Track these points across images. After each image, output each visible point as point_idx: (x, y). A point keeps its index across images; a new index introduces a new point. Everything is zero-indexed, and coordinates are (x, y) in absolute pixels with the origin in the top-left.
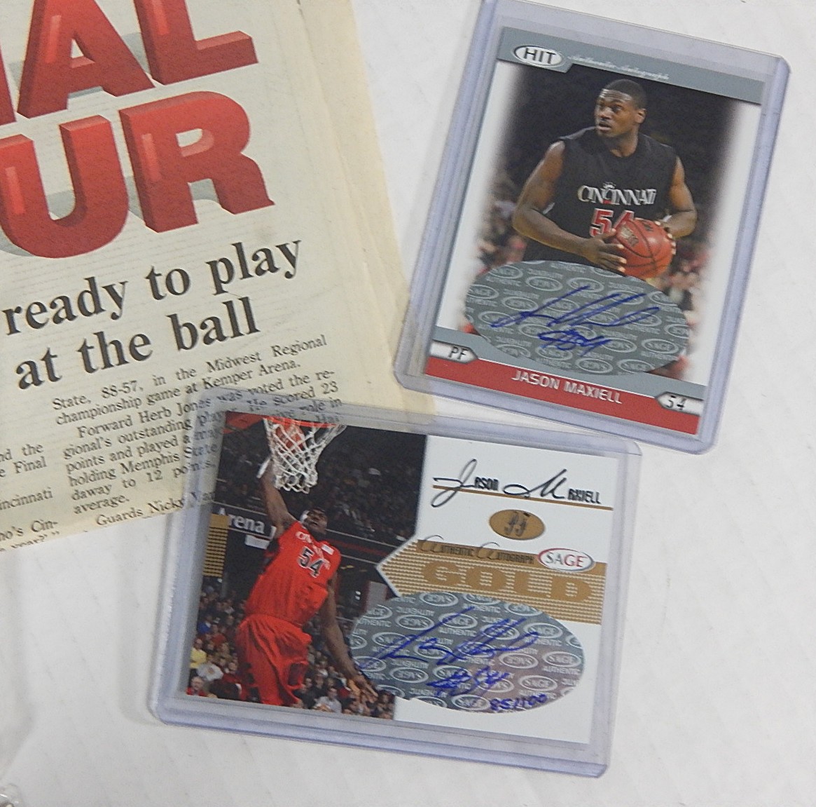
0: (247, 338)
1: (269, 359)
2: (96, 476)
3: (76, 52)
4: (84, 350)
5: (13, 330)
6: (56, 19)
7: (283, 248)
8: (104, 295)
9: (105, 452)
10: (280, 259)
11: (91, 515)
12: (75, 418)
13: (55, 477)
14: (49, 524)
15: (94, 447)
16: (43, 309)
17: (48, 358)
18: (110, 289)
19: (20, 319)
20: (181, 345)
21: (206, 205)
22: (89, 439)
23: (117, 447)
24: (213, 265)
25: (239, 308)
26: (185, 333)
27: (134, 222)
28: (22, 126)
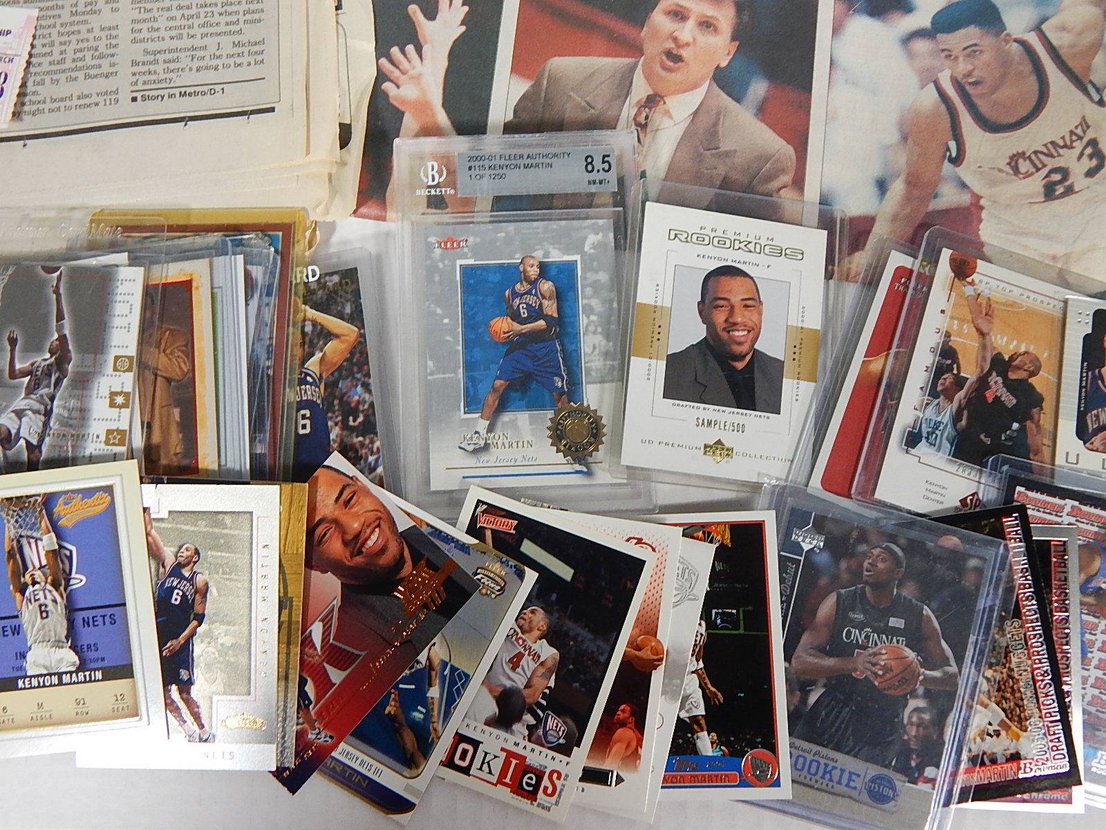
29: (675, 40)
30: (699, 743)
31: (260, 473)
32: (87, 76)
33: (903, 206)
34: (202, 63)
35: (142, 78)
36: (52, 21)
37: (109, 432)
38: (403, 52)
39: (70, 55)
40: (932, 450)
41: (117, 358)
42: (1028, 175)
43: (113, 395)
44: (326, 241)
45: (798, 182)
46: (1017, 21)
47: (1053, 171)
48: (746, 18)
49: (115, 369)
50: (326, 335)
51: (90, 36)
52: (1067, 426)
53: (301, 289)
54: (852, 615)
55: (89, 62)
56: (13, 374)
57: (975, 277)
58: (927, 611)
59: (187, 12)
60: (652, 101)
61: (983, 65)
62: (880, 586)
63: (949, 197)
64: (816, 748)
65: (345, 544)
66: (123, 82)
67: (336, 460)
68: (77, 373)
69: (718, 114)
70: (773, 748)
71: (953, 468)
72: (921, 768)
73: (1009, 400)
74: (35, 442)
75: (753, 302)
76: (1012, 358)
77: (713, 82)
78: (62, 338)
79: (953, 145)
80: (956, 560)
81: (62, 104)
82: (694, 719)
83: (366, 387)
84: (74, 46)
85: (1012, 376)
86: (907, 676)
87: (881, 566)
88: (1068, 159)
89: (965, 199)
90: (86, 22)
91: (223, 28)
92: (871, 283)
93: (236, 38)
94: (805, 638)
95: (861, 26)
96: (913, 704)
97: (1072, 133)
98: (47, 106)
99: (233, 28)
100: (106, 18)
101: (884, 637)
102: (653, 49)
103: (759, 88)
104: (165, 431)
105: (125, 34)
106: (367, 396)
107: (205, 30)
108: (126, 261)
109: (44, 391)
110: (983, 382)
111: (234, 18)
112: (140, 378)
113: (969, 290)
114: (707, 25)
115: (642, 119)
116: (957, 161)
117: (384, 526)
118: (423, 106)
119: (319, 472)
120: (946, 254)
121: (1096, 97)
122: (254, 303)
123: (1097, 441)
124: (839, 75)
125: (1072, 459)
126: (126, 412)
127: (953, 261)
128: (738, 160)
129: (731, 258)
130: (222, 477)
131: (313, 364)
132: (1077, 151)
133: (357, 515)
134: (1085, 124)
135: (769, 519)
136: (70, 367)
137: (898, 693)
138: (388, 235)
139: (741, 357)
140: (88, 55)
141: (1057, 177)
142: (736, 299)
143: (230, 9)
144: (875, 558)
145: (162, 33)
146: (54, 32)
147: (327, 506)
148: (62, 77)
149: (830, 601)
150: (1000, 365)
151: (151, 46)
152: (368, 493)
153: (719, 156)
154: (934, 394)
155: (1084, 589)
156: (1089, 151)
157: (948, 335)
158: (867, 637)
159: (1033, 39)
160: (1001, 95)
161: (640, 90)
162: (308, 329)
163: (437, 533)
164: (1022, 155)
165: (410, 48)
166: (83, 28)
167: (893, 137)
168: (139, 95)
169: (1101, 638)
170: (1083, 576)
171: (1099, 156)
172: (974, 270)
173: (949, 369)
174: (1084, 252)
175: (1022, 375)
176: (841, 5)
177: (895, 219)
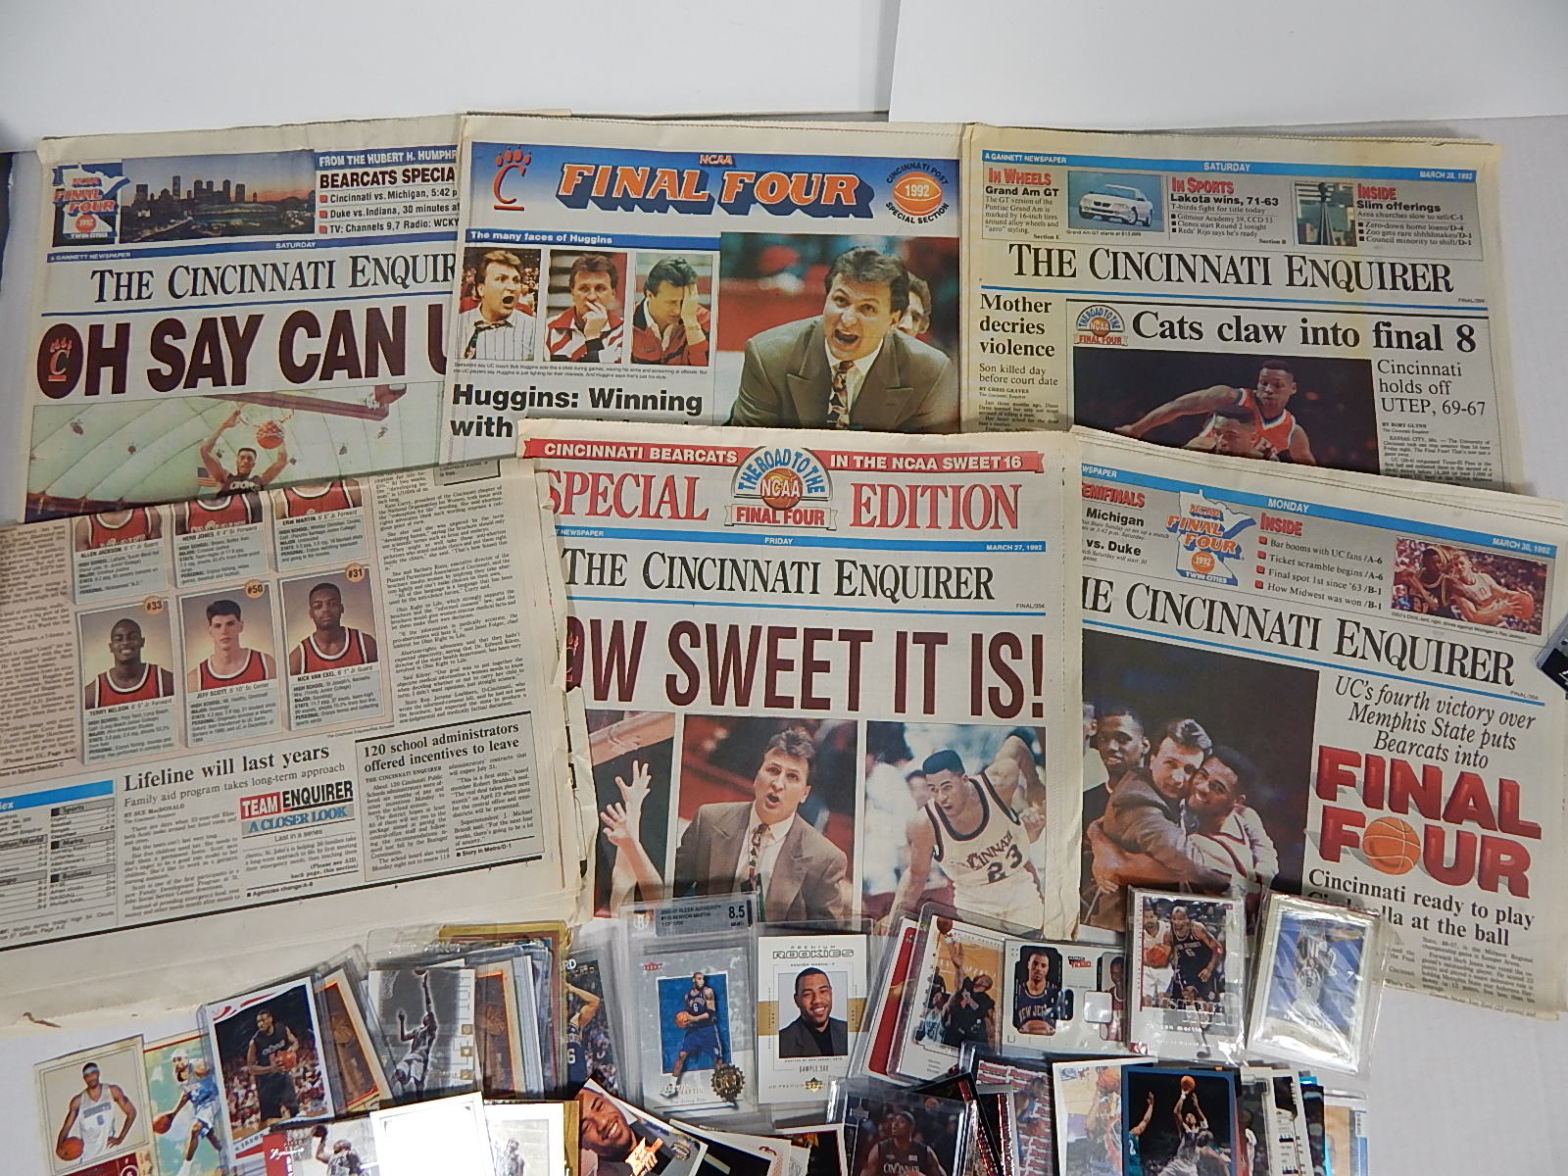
0: (1503, 945)
1: (1509, 959)
2: (1432, 975)
3: (1471, 803)
4: (1440, 923)
5: (1416, 903)
6: (1466, 786)
7: (1527, 917)
8: (1454, 904)
9: (1438, 966)
10: (1524, 920)
11: (1429, 991)
12: (1430, 948)
13: (1416, 968)
14: (1412, 987)
15: (1434, 962)
16: (1429, 900)
17: (1426, 920)
18: (1457, 903)
19: (1420, 900)
20: (1477, 937)
21: (1503, 887)
22: (1433, 959)
23: (1442, 967)
24: (1498, 911)
25: (1503, 933)
26: (1480, 933)
27: (1474, 881)
28: (1441, 823)
29: (774, 787)
31: (551, 1095)
32: (429, 840)
33: (910, 887)
34: (497, 828)
35: (462, 840)
36: (404, 805)
37: (462, 1071)
38: (614, 808)
39: (417, 827)
40: (931, 1041)
41: (463, 1026)
42: (979, 868)
43: (462, 1049)
44: (576, 936)
45: (849, 876)
46: (971, 767)
47: (993, 865)
48: (815, 770)
49: (463, 1033)
50: (583, 1003)
51: (429, 814)
52: (1008, 1018)
53: (565, 974)
54: (888, 1156)
55: (429, 831)
56: (403, 1038)
57: (952, 931)
58: (929, 1149)
59: (484, 794)
60: (762, 829)
61: (952, 796)
62: (901, 1137)
63: (936, 882)
65: (598, 1132)
66: (451, 843)
67: (591, 1084)
68: (440, 1036)
69: (801, 834)
73: (975, 1006)
74: (419, 1079)
75: (826, 988)
76: (976, 979)
77: (798, 816)
78: (430, 1015)
79: (936, 847)
81: (416, 859)
83: (607, 1036)
84: (420, 820)
85: (976, 990)
87: (901, 1124)
88: (1000, 858)
89: (945, 883)
90: (425, 804)
91: (507, 803)
92: (894, 934)
93: (515, 809)
94: (863, 1173)
95: (882, 769)
97: (1002, 841)
98: (408, 860)
99: (513, 803)
100: (437, 801)
101: (907, 1166)
102: (760, 794)
103: (824, 816)
104: (493, 1066)
105: (449, 811)
106: (606, 1040)
107: (496, 805)
108: (463, 965)
109: (422, 1048)
110: (959, 995)
111: (512, 796)
112: (477, 1038)
113: (949, 940)
114: (792, 776)
115: (756, 841)
116: (939, 858)
117: (620, 1121)
118: (628, 843)
119: (581, 1091)
120: (935, 918)
121: (1015, 819)
122: (539, 984)
123: (1025, 1027)
124: (869, 802)
125: (1011, 1040)
126: (471, 1059)
127: (938, 922)
128: (813, 863)
130: (529, 1098)
131: (574, 1021)
132: (1005, 853)
133: (604, 1116)
134: (1009, 836)
136: (437, 1033)
138: (614, 929)
139: (822, 1024)
140: (429, 826)
141: (995, 869)
142: (816, 988)
143: (509, 790)
144: (897, 1120)
145: (471, 809)
146: (407, 811)
147: (588, 1112)
148: (414, 841)
149: (876, 1148)
150: (969, 984)
151: (465, 818)
152: (610, 1103)
153: (803, 860)
154: (931, 1006)
155: (1019, 1119)
156: (1012, 852)
158: (897, 1167)
159: (979, 779)
160: (962, 816)
161: (755, 822)
162: (571, 998)
163: (650, 1124)
164: (975, 855)
165: (618, 805)
166: (424, 808)
167: (905, 842)
168: (461, 851)
169: (1031, 1148)
170: (1019, 1112)
171: (1018, 855)
172: (951, 928)
173: (939, 990)
174: (1015, 910)
175: (981, 989)
176: (870, 758)
177: (906, 894)
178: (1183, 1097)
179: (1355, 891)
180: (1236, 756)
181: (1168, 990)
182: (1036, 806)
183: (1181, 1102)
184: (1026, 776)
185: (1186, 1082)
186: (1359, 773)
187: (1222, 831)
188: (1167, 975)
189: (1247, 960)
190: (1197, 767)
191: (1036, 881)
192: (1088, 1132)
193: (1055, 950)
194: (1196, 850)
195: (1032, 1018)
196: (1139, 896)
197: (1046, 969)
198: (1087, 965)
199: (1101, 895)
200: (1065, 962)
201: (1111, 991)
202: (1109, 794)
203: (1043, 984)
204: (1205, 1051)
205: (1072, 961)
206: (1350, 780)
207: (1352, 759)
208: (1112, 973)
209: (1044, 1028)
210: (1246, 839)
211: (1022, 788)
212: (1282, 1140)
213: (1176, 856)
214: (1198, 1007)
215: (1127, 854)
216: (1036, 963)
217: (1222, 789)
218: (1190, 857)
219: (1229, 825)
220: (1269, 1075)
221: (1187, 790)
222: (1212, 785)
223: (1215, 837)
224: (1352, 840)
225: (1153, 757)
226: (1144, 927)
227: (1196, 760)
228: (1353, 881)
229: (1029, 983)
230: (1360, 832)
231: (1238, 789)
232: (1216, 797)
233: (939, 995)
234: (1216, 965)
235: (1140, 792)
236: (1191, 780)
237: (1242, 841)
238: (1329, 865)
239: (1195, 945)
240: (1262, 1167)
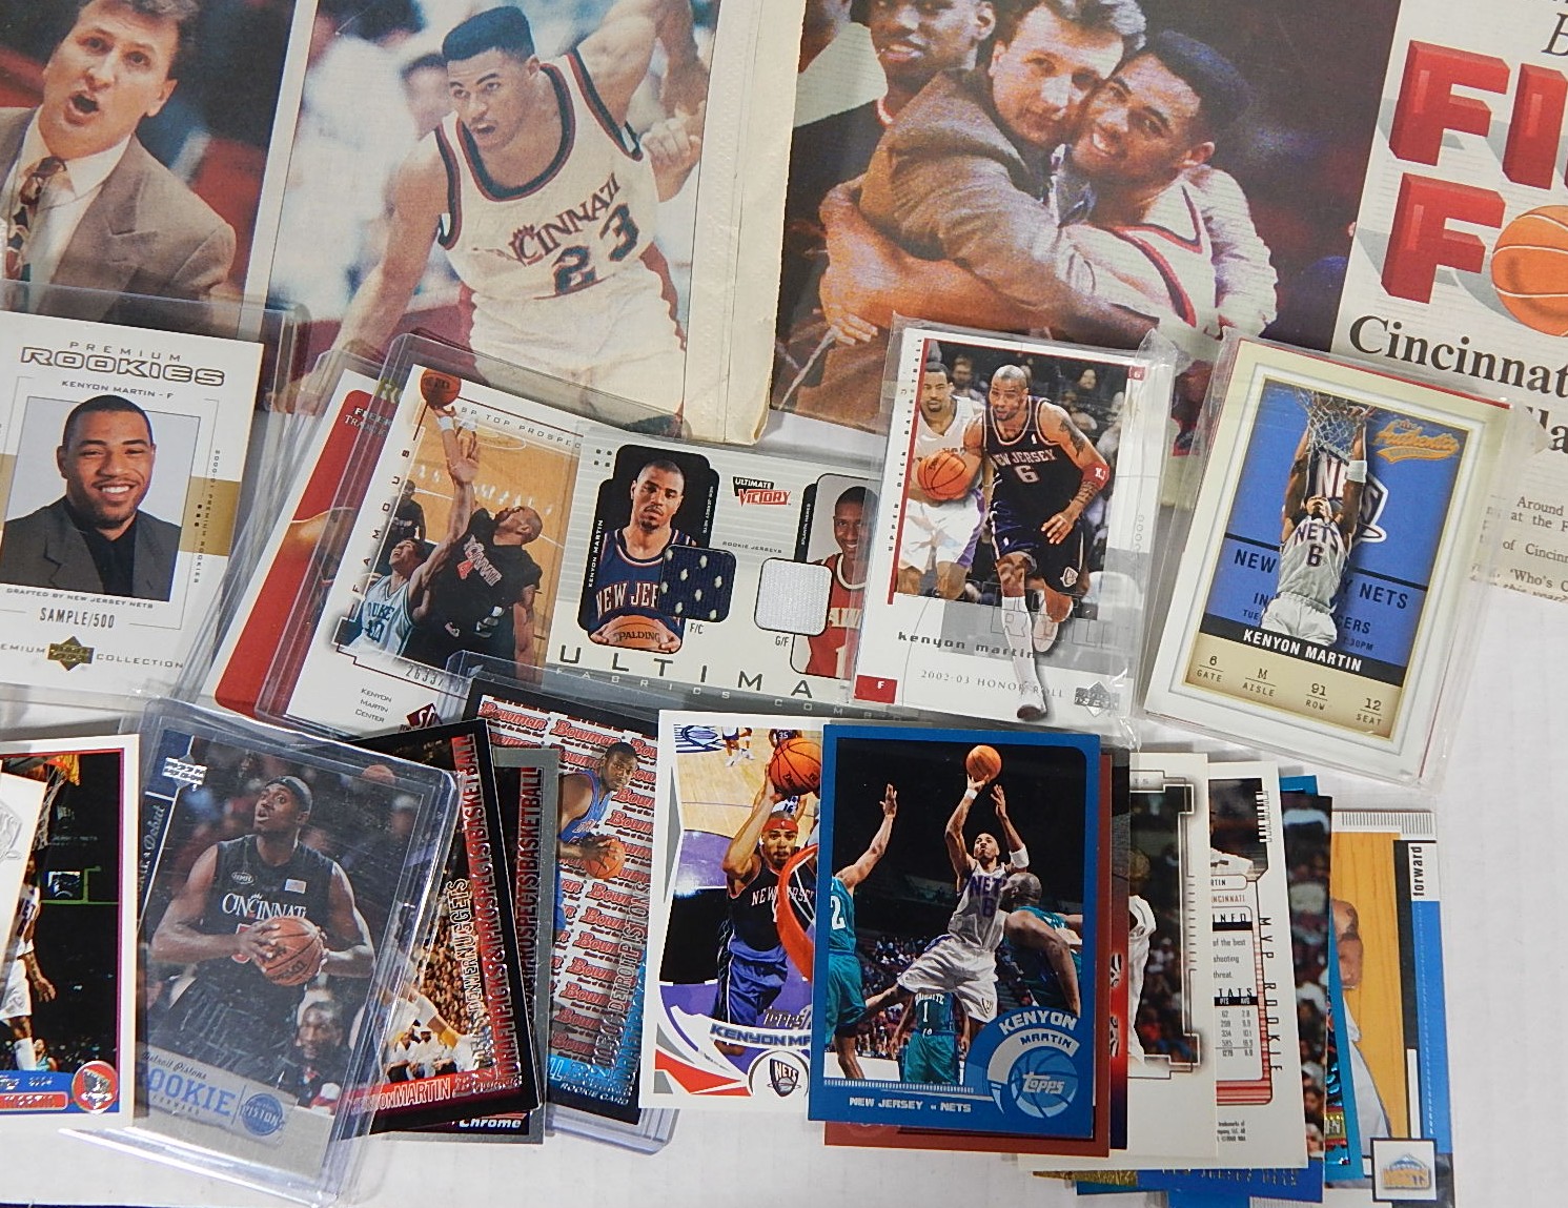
29: (90, 79)
30: (20, 1054)
33: (376, 307)
40: (374, 647)
42: (536, 259)
45: (238, 276)
46: (548, 42)
47: (568, 252)
48: (191, 47)
52: (566, 611)
54: (236, 877)
57: (457, 404)
58: (337, 869)
60: (48, 167)
62: (275, 835)
63: (434, 292)
64: (178, 1059)
69: (137, 184)
70: (112, 1059)
71: (402, 671)
72: (316, 1085)
73: (491, 575)
75: (142, 446)
76: (500, 517)
77: (136, 139)
79: (446, 218)
80: (380, 798)
82: (17, 1021)
85: (498, 541)
86: (305, 959)
87: (279, 808)
88: (588, 235)
89: (453, 294)
94: (173, 910)
95: (350, 52)
96: (311, 997)
97: (595, 197)
101: (278, 905)
102: (56, 93)
103: (197, 145)
110: (456, 551)
113: (446, 423)
114: (137, 57)
115: (32, 193)
116: (448, 241)
120: (417, 372)
121: (631, 147)
123: (609, 630)
124: (310, 125)
125: (570, 655)
127: (425, 381)
128: (156, 247)
129: (112, 384)
132: (600, 224)
134: (613, 185)
135: (129, 746)
137: (293, 982)
139: (118, 523)
141: (572, 261)
142: (116, 443)
144: (270, 798)
149: (209, 857)
150: (483, 526)
153: (133, 241)
154: (383, 568)
155: (562, 835)
156: (616, 222)
157: (411, 486)
158: (255, 907)
159: (564, 66)
160: (512, 148)
161: (34, 150)
164: (529, 231)
167: (376, 209)
169: (585, 903)
170: (566, 819)
171: (629, 230)
172: (455, 394)
173: (409, 533)
174: (615, 365)
175: (510, 539)
176: (325, 26)
177: (364, 324)
178: (971, 793)
179: (1459, 369)
180: (1203, 54)
181: (963, 559)
182: (682, 116)
183: (963, 807)
184: (669, 50)
185: (979, 761)
186: (1501, 108)
187: (1148, 220)
188: (962, 524)
189: (1165, 510)
190: (1105, 73)
191: (669, 293)
192: (731, 875)
193: (703, 461)
194: (1079, 260)
195: (627, 610)
196: (913, 341)
197: (675, 503)
198: (779, 498)
199: (832, 345)
200: (725, 489)
201: (831, 563)
202: (882, 127)
203: (663, 535)
204: (1038, 704)
205: (741, 488)
206: (1476, 120)
207: (1489, 74)
208: (838, 522)
209: (653, 636)
210: (1205, 239)
211: (658, 78)
212: (1217, 927)
213: (1030, 271)
214: (1032, 605)
215: (910, 260)
216: (651, 487)
217: (1159, 126)
218: (1061, 274)
219: (1168, 207)
220: (1199, 773)
221: (1072, 127)
222: (1137, 117)
223: (1130, 233)
224: (1467, 256)
225: (999, 48)
226: (919, 408)
227: (1104, 59)
228: (1457, 345)
229: (627, 531)
230: (1488, 236)
231: (1196, 129)
232: (1145, 144)
233: (406, 546)
234: (1089, 505)
235: (958, 125)
236: (1085, 104)
237: (1195, 244)
238: (1402, 309)
239: (1041, 456)
240: (1164, 984)
